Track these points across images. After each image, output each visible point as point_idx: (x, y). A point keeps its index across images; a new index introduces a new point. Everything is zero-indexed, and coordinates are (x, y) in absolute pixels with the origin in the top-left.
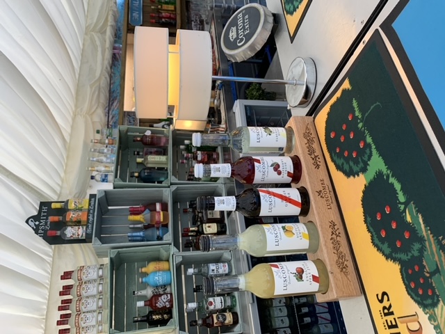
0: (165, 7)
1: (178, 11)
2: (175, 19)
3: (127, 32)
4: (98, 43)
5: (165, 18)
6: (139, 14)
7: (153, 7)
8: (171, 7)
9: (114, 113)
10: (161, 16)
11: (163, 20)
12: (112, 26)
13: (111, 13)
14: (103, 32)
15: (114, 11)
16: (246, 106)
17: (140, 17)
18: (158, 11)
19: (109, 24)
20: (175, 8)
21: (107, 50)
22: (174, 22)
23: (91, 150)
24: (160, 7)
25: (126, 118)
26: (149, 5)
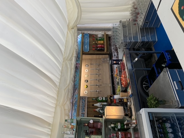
0: (99, 42)
1: (105, 44)
2: (104, 47)
3: (82, 55)
4: (69, 66)
5: (99, 47)
6: (88, 46)
7: (94, 43)
8: (102, 42)
9: (76, 96)
10: (97, 46)
11: (98, 48)
12: (75, 57)
13: (75, 50)
14: (71, 60)
15: (76, 49)
16: (149, 113)
17: (88, 47)
18: (96, 44)
19: (74, 56)
20: (104, 42)
21: (73, 69)
22: (103, 49)
23: (63, 126)
24: (97, 42)
25: (81, 101)
26: (92, 41)
